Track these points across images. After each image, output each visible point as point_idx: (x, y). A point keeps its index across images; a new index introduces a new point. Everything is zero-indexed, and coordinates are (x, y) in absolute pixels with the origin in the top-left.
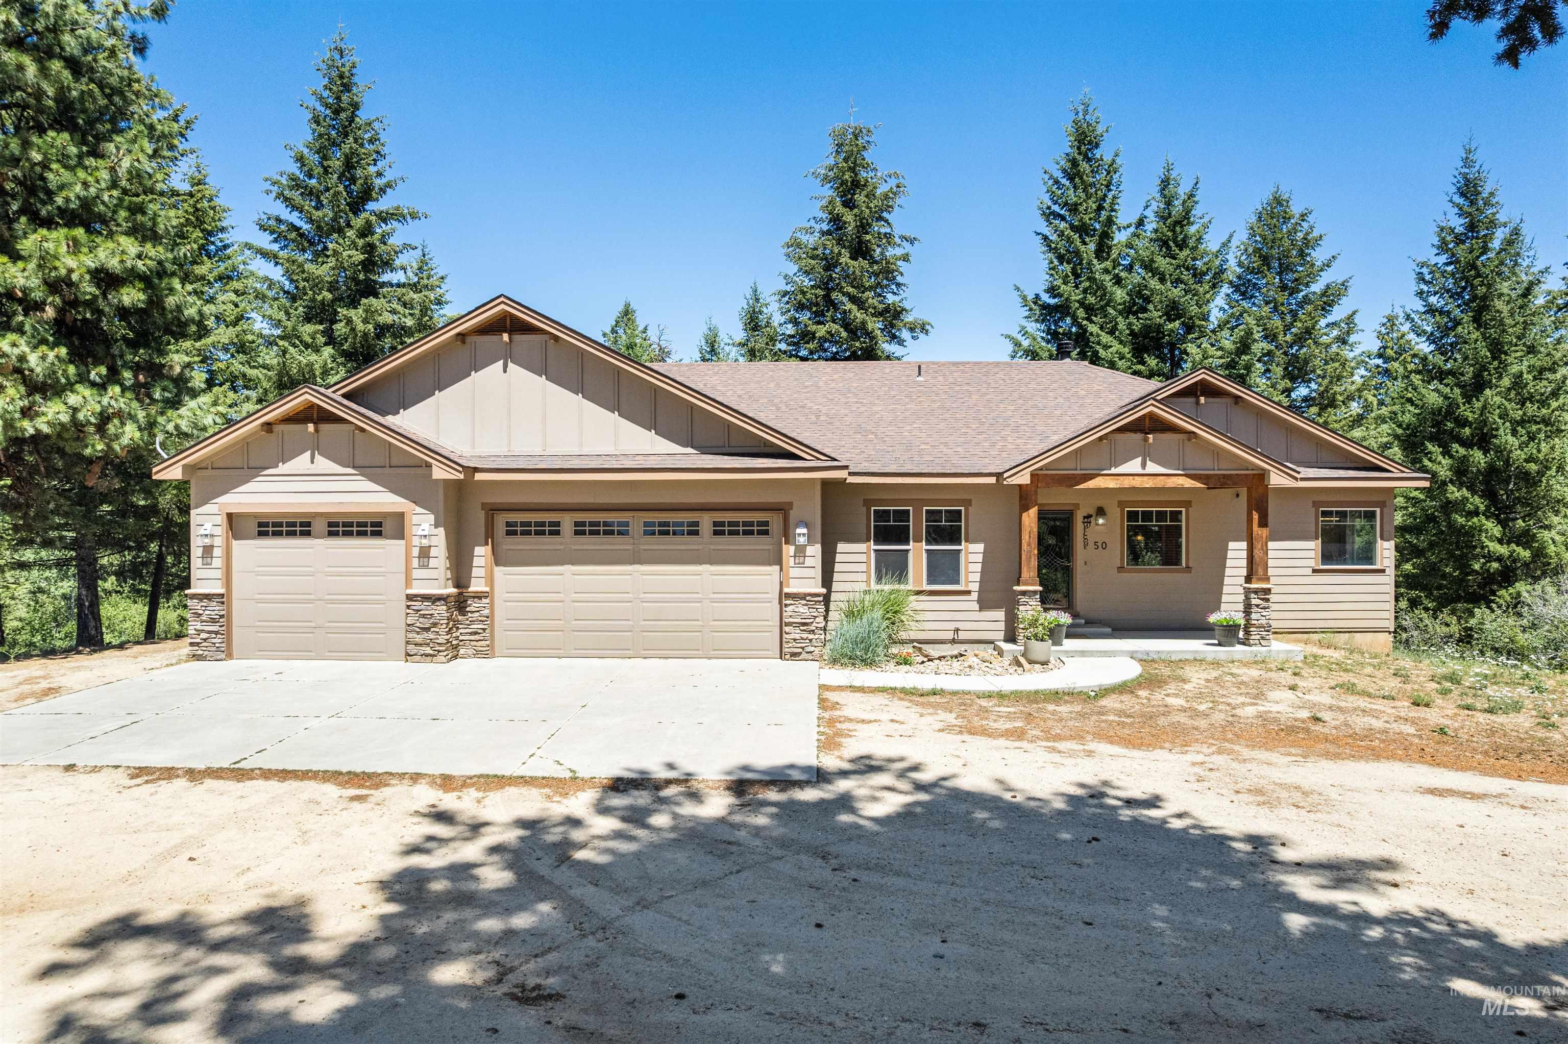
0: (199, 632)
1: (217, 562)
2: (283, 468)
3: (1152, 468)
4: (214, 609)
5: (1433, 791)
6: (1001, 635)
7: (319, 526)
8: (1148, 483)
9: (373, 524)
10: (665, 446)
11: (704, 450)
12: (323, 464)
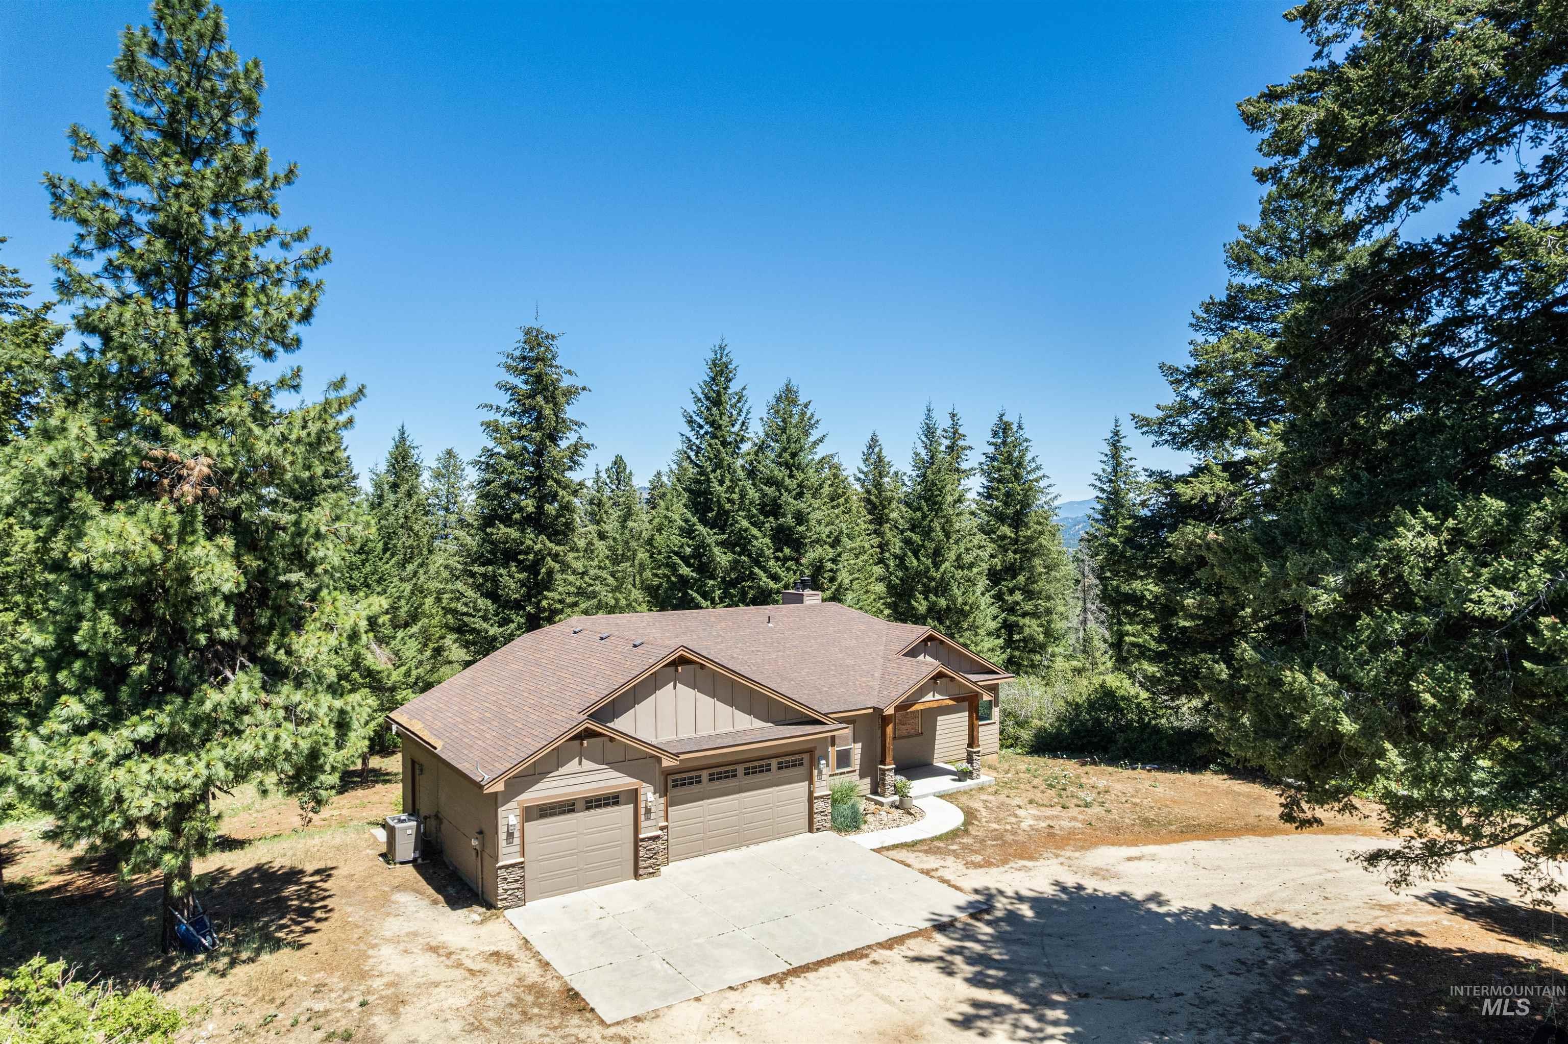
0: (506, 890)
1: (517, 841)
2: (562, 771)
3: (938, 697)
4: (517, 873)
5: (1129, 859)
6: (869, 791)
7: (582, 804)
8: (935, 705)
9: (614, 798)
10: (758, 724)
11: (777, 723)
12: (587, 765)
